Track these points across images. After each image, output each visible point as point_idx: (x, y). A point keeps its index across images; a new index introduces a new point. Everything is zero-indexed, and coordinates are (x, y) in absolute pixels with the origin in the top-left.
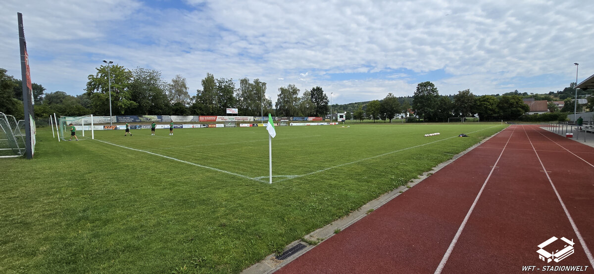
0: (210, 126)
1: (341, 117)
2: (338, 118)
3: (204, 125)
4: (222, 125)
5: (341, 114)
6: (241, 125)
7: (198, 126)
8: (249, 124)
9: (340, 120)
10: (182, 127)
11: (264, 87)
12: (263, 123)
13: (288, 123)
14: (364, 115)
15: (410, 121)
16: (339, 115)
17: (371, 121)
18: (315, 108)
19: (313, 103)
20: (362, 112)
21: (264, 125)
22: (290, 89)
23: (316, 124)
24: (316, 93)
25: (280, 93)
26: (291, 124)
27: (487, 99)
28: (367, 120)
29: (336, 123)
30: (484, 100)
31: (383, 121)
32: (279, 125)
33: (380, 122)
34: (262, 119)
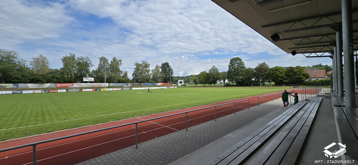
0: (51, 91)
1: (181, 82)
2: (179, 83)
3: (45, 91)
4: (65, 91)
5: (181, 81)
6: (83, 90)
7: (40, 91)
8: (92, 90)
9: (180, 85)
10: (22, 93)
11: (120, 63)
12: (106, 88)
13: (131, 88)
14: (197, 81)
15: (227, 85)
16: (179, 81)
17: (202, 85)
18: (163, 77)
19: (161, 73)
20: (197, 79)
21: (107, 90)
22: (143, 64)
23: (157, 88)
24: (166, 67)
25: (135, 67)
26: (133, 89)
27: (278, 69)
28: (199, 84)
29: (175, 87)
30: (275, 70)
31: (210, 85)
32: (122, 89)
33: (208, 86)
34: (116, 85)
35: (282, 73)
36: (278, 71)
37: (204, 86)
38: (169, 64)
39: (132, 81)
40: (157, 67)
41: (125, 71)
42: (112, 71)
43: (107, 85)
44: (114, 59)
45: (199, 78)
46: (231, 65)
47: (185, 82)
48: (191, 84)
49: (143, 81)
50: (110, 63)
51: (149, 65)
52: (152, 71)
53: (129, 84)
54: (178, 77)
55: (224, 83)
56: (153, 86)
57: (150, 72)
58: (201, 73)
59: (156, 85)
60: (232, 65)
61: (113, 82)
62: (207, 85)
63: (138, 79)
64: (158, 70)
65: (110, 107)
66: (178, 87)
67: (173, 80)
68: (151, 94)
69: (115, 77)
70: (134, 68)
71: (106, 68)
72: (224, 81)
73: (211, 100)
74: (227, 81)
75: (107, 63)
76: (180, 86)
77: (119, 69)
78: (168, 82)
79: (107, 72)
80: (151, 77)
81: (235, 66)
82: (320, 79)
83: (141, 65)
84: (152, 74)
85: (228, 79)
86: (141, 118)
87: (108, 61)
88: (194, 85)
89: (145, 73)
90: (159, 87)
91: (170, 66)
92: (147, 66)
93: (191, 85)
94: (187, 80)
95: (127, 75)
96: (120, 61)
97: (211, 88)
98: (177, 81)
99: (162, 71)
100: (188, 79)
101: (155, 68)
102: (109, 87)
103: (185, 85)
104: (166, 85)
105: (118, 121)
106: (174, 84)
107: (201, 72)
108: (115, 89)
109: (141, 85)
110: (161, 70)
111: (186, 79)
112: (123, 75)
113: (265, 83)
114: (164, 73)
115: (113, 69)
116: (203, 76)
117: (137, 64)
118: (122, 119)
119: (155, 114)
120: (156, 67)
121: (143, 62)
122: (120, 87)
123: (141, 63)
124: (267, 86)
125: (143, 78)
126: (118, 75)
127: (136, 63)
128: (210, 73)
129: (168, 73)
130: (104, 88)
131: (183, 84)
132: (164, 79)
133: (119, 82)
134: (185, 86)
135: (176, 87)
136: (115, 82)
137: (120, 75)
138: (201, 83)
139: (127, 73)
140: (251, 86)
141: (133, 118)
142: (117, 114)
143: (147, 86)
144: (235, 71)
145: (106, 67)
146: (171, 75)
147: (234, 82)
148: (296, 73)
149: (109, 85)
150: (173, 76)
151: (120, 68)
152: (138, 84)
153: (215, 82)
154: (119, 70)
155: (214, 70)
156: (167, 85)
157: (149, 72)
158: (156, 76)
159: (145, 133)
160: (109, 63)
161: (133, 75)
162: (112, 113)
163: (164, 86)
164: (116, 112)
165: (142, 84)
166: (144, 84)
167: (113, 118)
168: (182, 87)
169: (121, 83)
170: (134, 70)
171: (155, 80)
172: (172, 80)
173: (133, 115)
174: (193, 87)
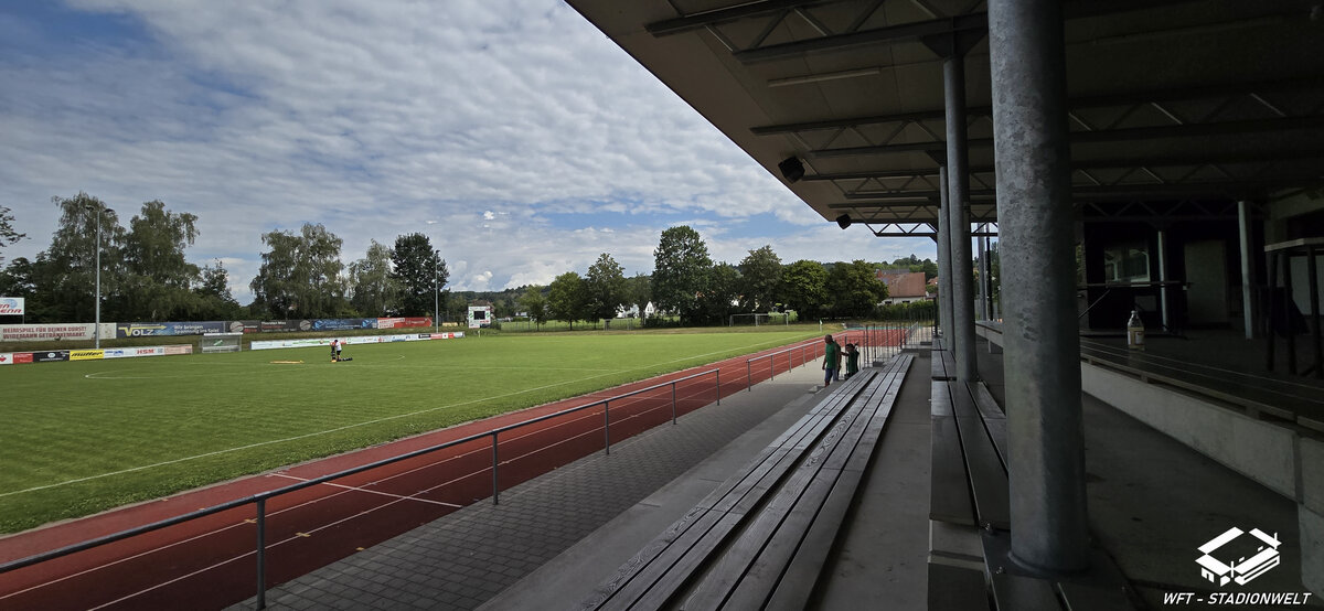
1: (479, 315)
2: (471, 318)
5: (479, 309)
8: (9, 357)
9: (474, 324)
11: (183, 229)
12: (101, 347)
13: (245, 342)
14: (545, 308)
15: (652, 324)
16: (472, 310)
17: (563, 324)
18: (402, 293)
19: (394, 277)
20: (543, 303)
21: (106, 354)
22: (307, 236)
23: (374, 339)
24: (414, 251)
25: (270, 249)
26: (256, 345)
27: (806, 269)
28: (554, 322)
29: (456, 334)
30: (799, 273)
31: (591, 324)
32: (197, 350)
33: (583, 329)
34: (161, 329)
35: (816, 281)
36: (805, 275)
37: (571, 329)
38: (431, 242)
39: (253, 313)
40: (375, 253)
41: (212, 265)
42: (135, 267)
43: (109, 330)
44: (154, 211)
45: (552, 298)
46: (663, 252)
47: (496, 313)
48: (520, 320)
49: (306, 312)
50: (129, 229)
51: (339, 242)
52: (353, 271)
53: (238, 323)
54: (470, 297)
55: (642, 314)
56: (356, 332)
57: (344, 274)
58: (560, 279)
59: (370, 327)
60: (668, 253)
61: (145, 318)
62: (582, 323)
63: (284, 303)
64: (381, 267)
65: (121, 437)
66: (470, 333)
67: (449, 305)
68: (347, 365)
69: (154, 294)
70: (264, 256)
71: (100, 250)
72: (642, 308)
73: (593, 380)
74: (650, 308)
75: (109, 229)
76: (475, 331)
77: (181, 256)
78: (424, 316)
79: (112, 269)
80: (349, 293)
81: (676, 257)
82: (912, 301)
83: (296, 242)
84: (352, 280)
85: (655, 300)
86: (289, 473)
87: (115, 219)
88: (532, 324)
89: (317, 277)
90: (387, 335)
91: (434, 249)
92: (326, 246)
93: (520, 324)
94: (505, 304)
95: (222, 286)
96: (188, 219)
97: (595, 336)
98: (467, 309)
99: (396, 269)
100: (509, 302)
101: (365, 257)
102: (122, 341)
103: (495, 327)
104: (417, 325)
105: (165, 499)
106: (452, 321)
107: (558, 277)
108: (157, 351)
109: (299, 330)
110: (392, 265)
111: (501, 303)
112: (201, 285)
113: (770, 314)
114: (408, 277)
115: (145, 256)
116: (566, 289)
117: (276, 239)
118: (190, 487)
119: (359, 450)
120: (370, 254)
121: (307, 228)
122: (178, 339)
123: (298, 233)
124: (777, 322)
125: (309, 297)
126: (173, 285)
127: (271, 235)
128: (593, 278)
129: (423, 276)
130: (90, 344)
131: (488, 320)
132: (405, 302)
133: (181, 315)
134: (498, 327)
135: (461, 334)
136: (159, 320)
137: (186, 285)
138: (560, 316)
139: (222, 277)
140: (727, 324)
141: (251, 476)
142: (166, 468)
143: (326, 332)
144: (677, 275)
145: (105, 245)
146: (440, 287)
147: (676, 312)
148: (853, 281)
149: (120, 334)
150: (447, 292)
151: (185, 251)
152: (283, 327)
153: (609, 314)
154: (182, 264)
155: (604, 268)
156: (422, 325)
157: (337, 271)
158: (373, 291)
159: (305, 535)
160: (122, 229)
161: (255, 285)
162: (134, 464)
163: (405, 330)
164: (157, 457)
165: (306, 324)
166: (313, 325)
167: (136, 488)
168: (482, 334)
169: (192, 320)
170: (260, 263)
171: (364, 307)
172: (442, 308)
173: (248, 465)
174: (530, 331)
